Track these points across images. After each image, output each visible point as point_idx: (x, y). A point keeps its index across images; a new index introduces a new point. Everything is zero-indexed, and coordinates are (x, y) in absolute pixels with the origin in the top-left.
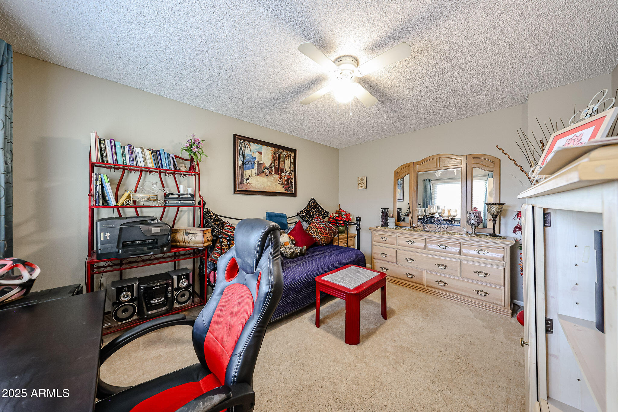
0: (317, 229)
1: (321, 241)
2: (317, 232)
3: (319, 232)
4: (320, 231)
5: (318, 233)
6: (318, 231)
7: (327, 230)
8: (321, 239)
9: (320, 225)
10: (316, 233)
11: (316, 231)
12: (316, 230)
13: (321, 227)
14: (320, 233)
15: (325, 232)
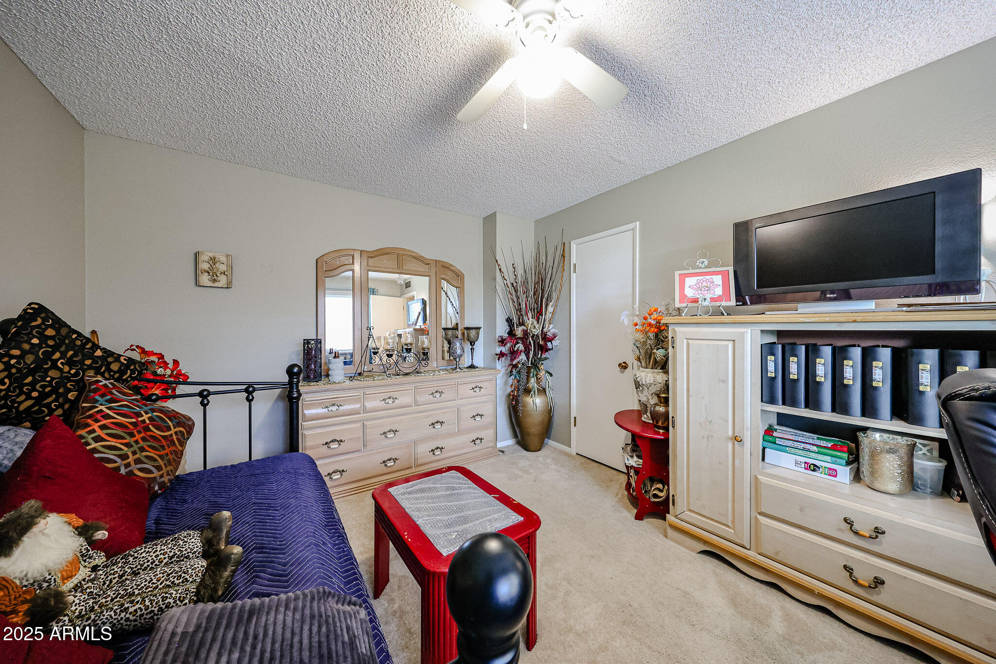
0: (132, 435)
1: (162, 476)
2: (135, 447)
3: (142, 444)
4: (144, 439)
5: (142, 449)
6: (137, 442)
7: (169, 429)
8: (159, 468)
9: (139, 415)
10: (134, 453)
11: (128, 445)
12: (129, 439)
13: (144, 421)
14: (149, 446)
15: (163, 437)
